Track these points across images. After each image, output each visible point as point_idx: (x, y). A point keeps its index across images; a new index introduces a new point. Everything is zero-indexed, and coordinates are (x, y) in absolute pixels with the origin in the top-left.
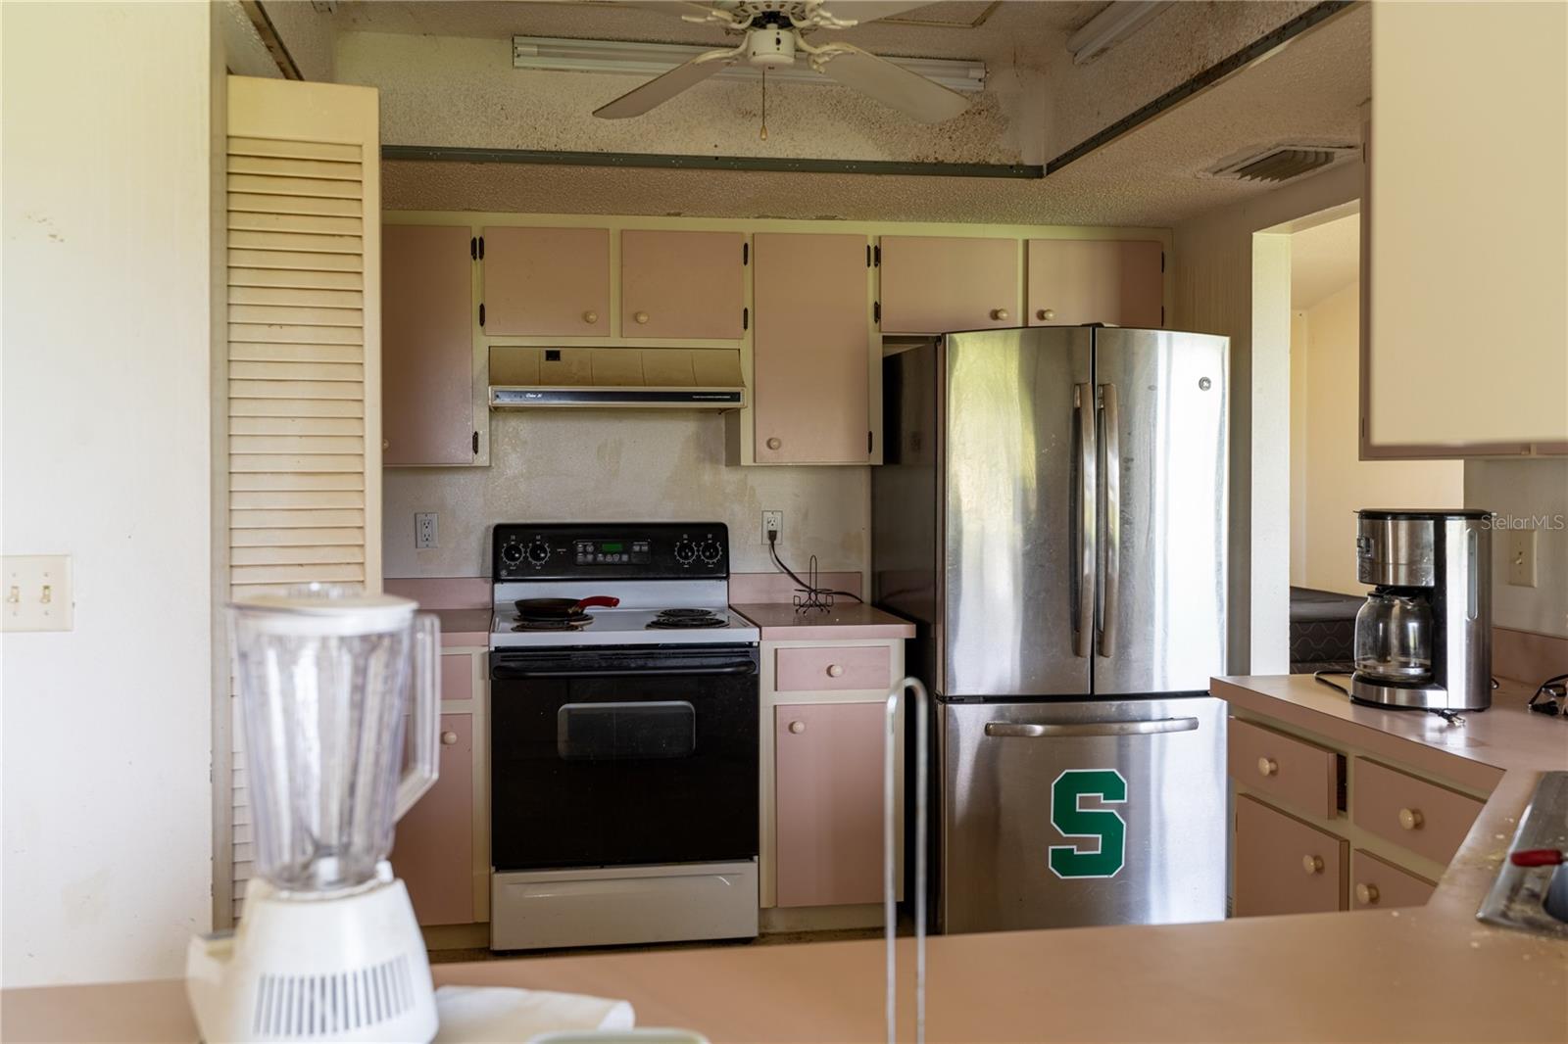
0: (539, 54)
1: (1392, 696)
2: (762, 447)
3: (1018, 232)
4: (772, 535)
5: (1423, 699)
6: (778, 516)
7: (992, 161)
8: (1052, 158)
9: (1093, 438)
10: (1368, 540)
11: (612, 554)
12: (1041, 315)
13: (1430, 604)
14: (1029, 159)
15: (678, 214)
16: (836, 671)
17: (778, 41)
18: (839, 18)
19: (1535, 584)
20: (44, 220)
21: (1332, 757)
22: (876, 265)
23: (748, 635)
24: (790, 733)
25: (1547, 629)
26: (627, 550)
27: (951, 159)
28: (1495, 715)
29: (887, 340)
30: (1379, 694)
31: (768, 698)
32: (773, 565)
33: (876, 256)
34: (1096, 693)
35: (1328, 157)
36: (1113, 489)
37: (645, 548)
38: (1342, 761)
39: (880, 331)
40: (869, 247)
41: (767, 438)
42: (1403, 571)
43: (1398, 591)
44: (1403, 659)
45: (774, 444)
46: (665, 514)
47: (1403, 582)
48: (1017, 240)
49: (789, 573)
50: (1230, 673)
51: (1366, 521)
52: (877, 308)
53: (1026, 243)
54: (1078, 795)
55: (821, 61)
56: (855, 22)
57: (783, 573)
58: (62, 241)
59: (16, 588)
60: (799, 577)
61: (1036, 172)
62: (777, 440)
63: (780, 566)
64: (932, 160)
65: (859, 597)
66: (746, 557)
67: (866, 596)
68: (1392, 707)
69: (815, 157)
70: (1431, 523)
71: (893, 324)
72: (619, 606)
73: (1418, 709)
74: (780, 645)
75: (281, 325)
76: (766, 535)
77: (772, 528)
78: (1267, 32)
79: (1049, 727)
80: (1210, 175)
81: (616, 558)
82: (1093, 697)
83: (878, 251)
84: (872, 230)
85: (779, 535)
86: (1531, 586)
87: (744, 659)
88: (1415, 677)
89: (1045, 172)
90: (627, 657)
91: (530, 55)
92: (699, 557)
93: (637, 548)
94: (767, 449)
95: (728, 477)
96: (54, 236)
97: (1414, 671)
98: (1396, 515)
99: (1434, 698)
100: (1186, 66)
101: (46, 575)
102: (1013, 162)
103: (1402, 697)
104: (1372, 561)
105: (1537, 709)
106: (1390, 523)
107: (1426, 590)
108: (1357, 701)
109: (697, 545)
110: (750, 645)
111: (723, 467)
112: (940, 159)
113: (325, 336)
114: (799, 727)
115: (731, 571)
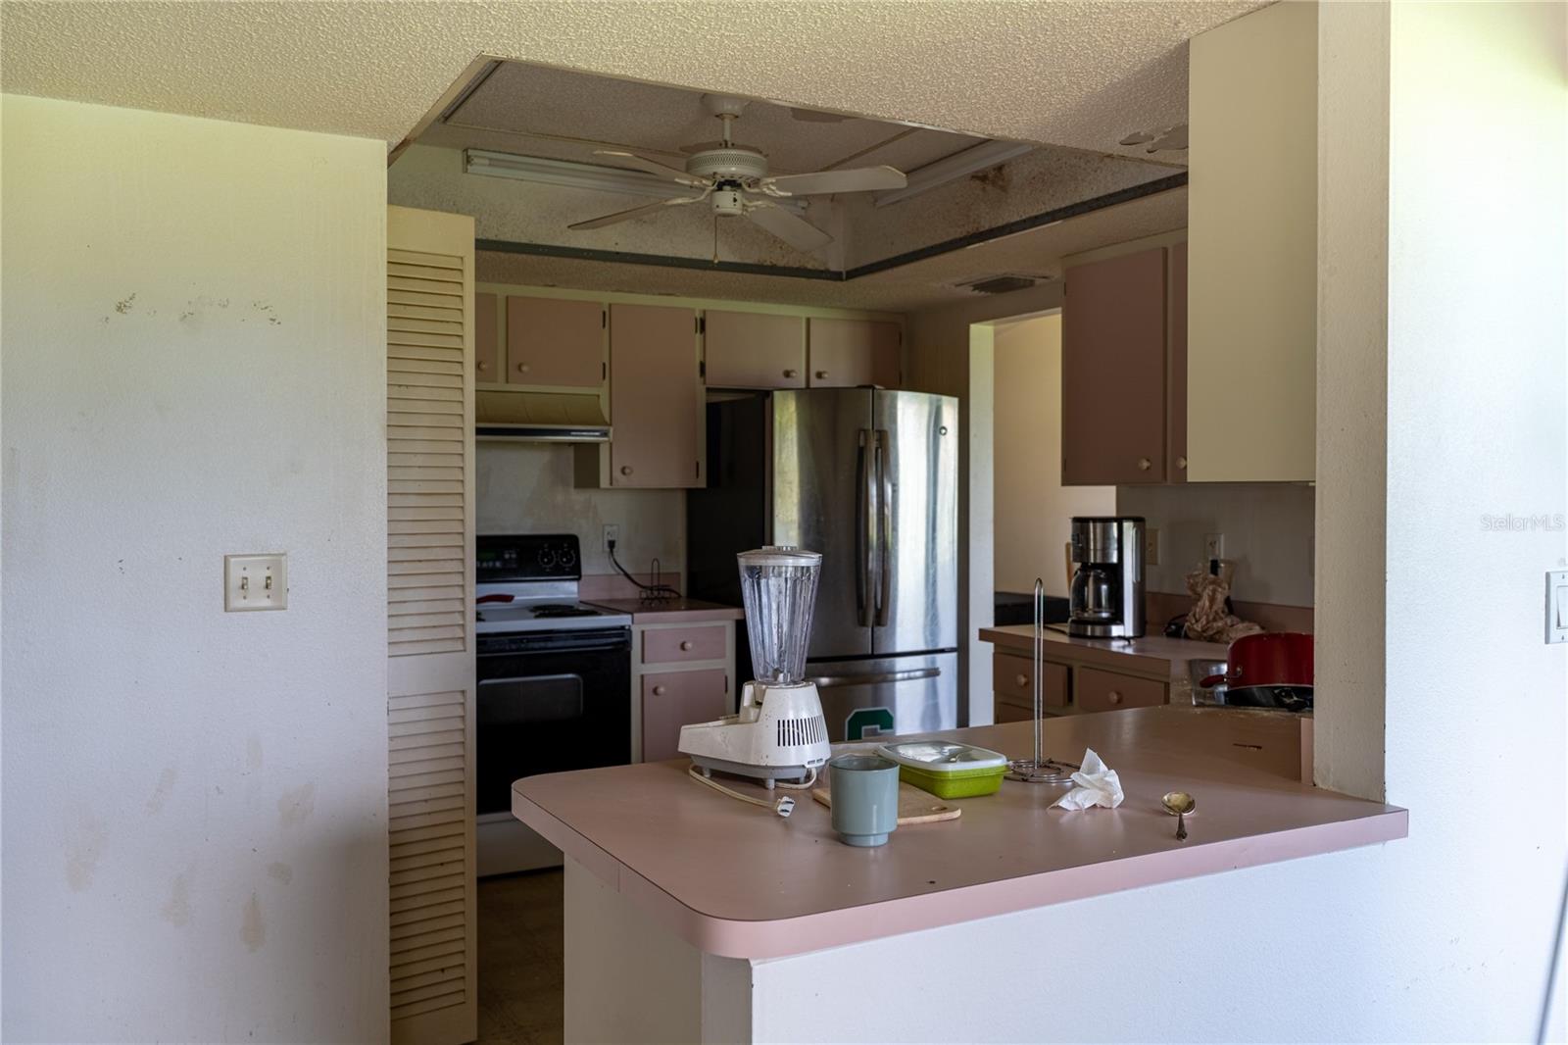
0: (490, 165)
1: (1093, 631)
2: (617, 473)
3: (802, 312)
4: (612, 544)
5: (1110, 631)
6: (615, 528)
7: (809, 266)
8: (851, 267)
9: (874, 469)
10: (1078, 535)
11: (488, 561)
12: (819, 375)
13: (1115, 573)
14: (833, 267)
15: (553, 286)
16: (689, 645)
17: (735, 200)
18: (781, 191)
19: (1159, 562)
20: (266, 308)
21: (1065, 669)
22: (701, 332)
23: (623, 620)
24: (655, 697)
25: (1167, 589)
26: (500, 558)
27: (781, 263)
28: (1148, 639)
29: (708, 390)
30: (1086, 630)
31: (637, 669)
32: (612, 567)
33: (702, 325)
34: (875, 653)
35: (1031, 283)
36: (887, 506)
37: (514, 556)
38: (1070, 671)
39: (705, 383)
40: (696, 319)
41: (621, 467)
42: (1099, 554)
43: (1095, 566)
44: (1097, 610)
45: (627, 471)
46: (526, 529)
47: (1099, 561)
48: (801, 318)
49: (626, 575)
50: (997, 624)
51: (1078, 524)
52: (703, 366)
53: (808, 320)
54: (864, 728)
55: (749, 210)
56: (790, 194)
57: (619, 574)
58: (279, 323)
59: (246, 578)
60: (633, 577)
61: (837, 276)
62: (629, 468)
63: (617, 568)
64: (768, 263)
65: (677, 590)
66: (593, 563)
67: (683, 590)
68: (1093, 637)
69: (687, 256)
70: (1115, 525)
71: (715, 378)
72: (513, 602)
73: (1108, 638)
74: (645, 627)
75: (407, 386)
76: (606, 545)
77: (611, 539)
78: (1024, 217)
79: (837, 679)
80: (953, 287)
81: (491, 564)
82: (873, 656)
83: (703, 322)
84: (699, 304)
85: (616, 544)
86: (1156, 564)
87: (618, 639)
88: (1105, 619)
89: (844, 277)
90: (529, 641)
91: (484, 165)
92: (557, 562)
93: (507, 556)
94: (622, 476)
95: (579, 497)
96: (274, 320)
97: (1104, 615)
98: (1095, 520)
99: (1116, 630)
100: (964, 226)
101: (268, 568)
102: (822, 268)
103: (1098, 630)
104: (1082, 548)
105: (1170, 635)
106: (1091, 525)
107: (1113, 565)
108: (1072, 635)
109: (556, 553)
110: (623, 628)
111: (572, 489)
112: (774, 262)
113: (436, 394)
114: (661, 690)
115: (583, 573)
